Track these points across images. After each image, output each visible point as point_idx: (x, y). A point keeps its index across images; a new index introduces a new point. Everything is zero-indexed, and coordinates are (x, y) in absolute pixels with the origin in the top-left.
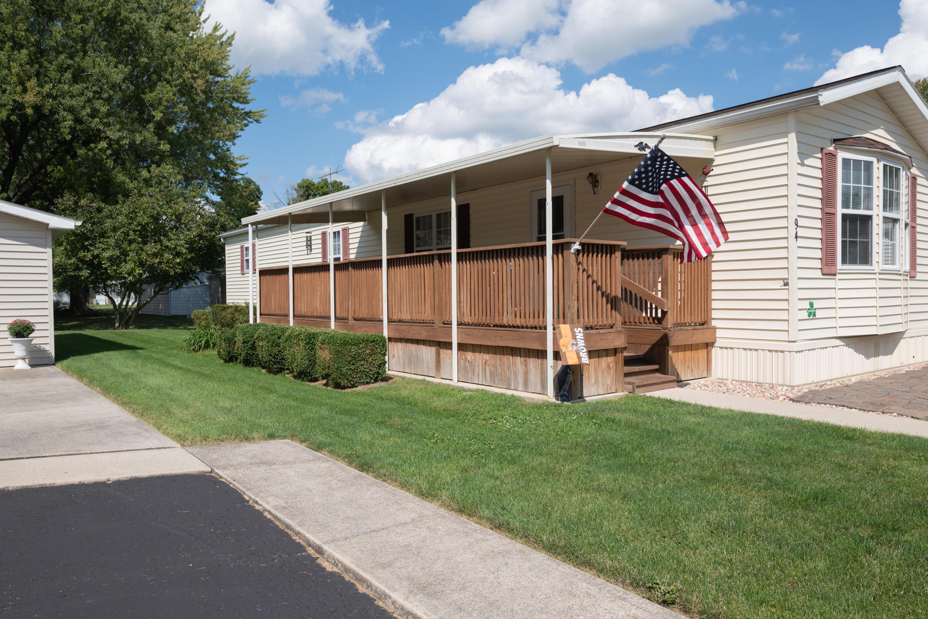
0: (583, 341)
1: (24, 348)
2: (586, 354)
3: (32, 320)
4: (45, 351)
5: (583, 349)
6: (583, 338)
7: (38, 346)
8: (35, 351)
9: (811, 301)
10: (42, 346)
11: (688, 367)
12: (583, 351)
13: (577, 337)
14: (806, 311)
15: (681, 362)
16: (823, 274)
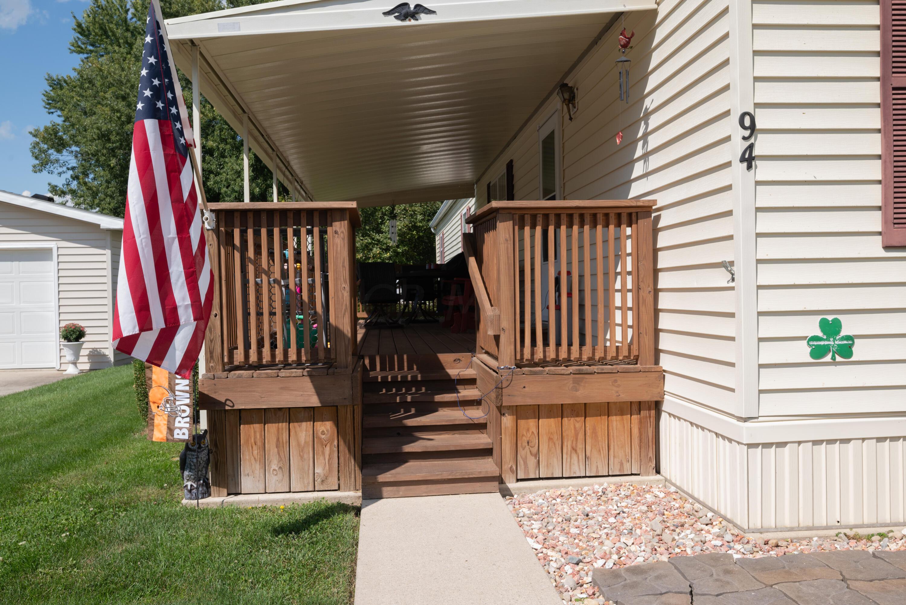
0: (188, 395)
1: (71, 352)
2: (188, 419)
3: (82, 324)
4: (105, 356)
5: (184, 411)
6: (187, 388)
7: (98, 350)
8: (97, 355)
9: (830, 318)
10: (103, 350)
11: (574, 449)
12: (184, 415)
13: (177, 388)
14: (805, 342)
15: (550, 439)
16: (887, 248)
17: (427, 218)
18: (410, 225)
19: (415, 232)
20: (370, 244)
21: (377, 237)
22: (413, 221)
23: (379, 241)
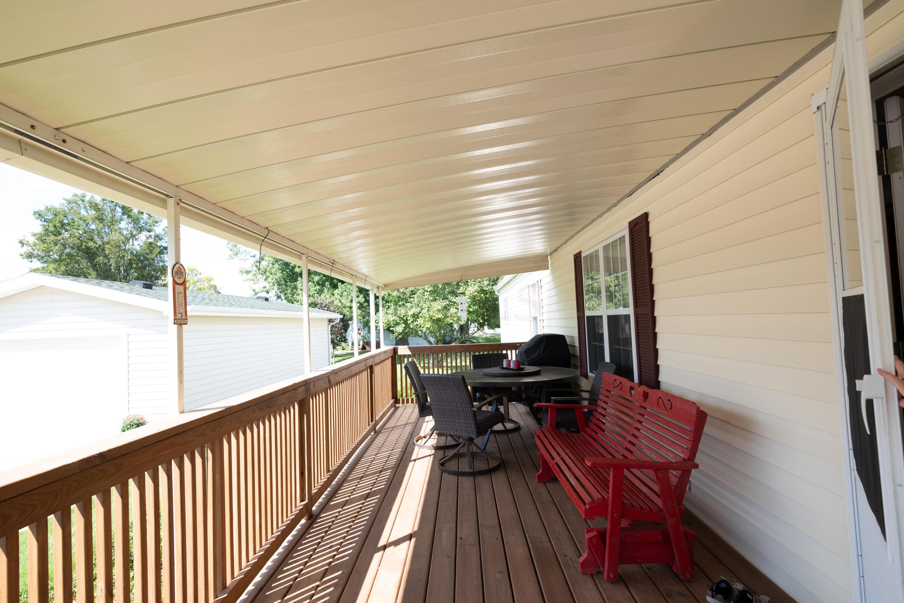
17: (491, 283)
18: (479, 289)
19: (482, 295)
20: (448, 305)
21: (453, 299)
22: (481, 286)
23: (454, 303)
